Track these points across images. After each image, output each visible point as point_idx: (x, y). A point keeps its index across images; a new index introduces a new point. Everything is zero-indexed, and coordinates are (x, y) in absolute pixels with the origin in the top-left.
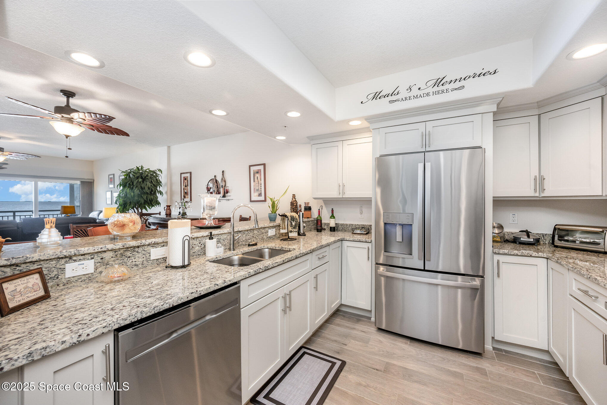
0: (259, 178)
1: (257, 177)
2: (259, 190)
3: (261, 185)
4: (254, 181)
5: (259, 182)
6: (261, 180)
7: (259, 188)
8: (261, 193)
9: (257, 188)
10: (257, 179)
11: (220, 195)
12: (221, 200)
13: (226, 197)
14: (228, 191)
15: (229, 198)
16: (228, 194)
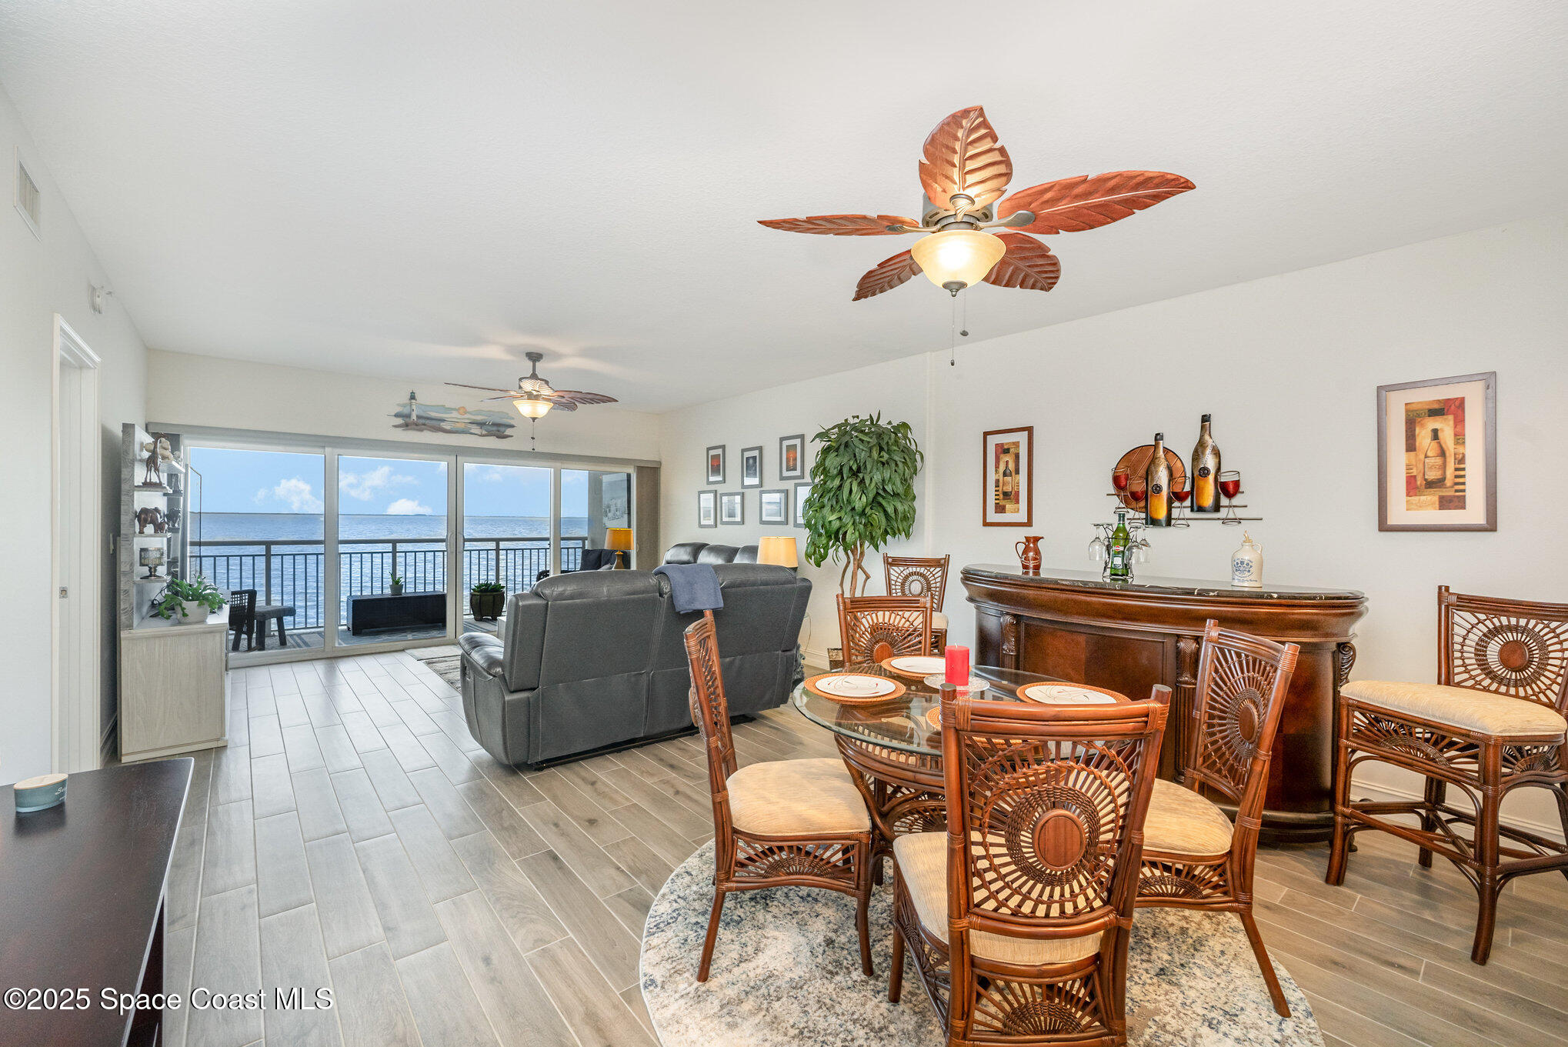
0: (1447, 435)
1: (1436, 430)
3: (1461, 462)
4: (1411, 448)
5: (1450, 452)
6: (1460, 442)
7: (1449, 476)
9: (1429, 474)
10: (1436, 437)
11: (1188, 503)
12: (1189, 522)
13: (1221, 509)
14: (1228, 490)
15: (1240, 513)
16: (1235, 501)
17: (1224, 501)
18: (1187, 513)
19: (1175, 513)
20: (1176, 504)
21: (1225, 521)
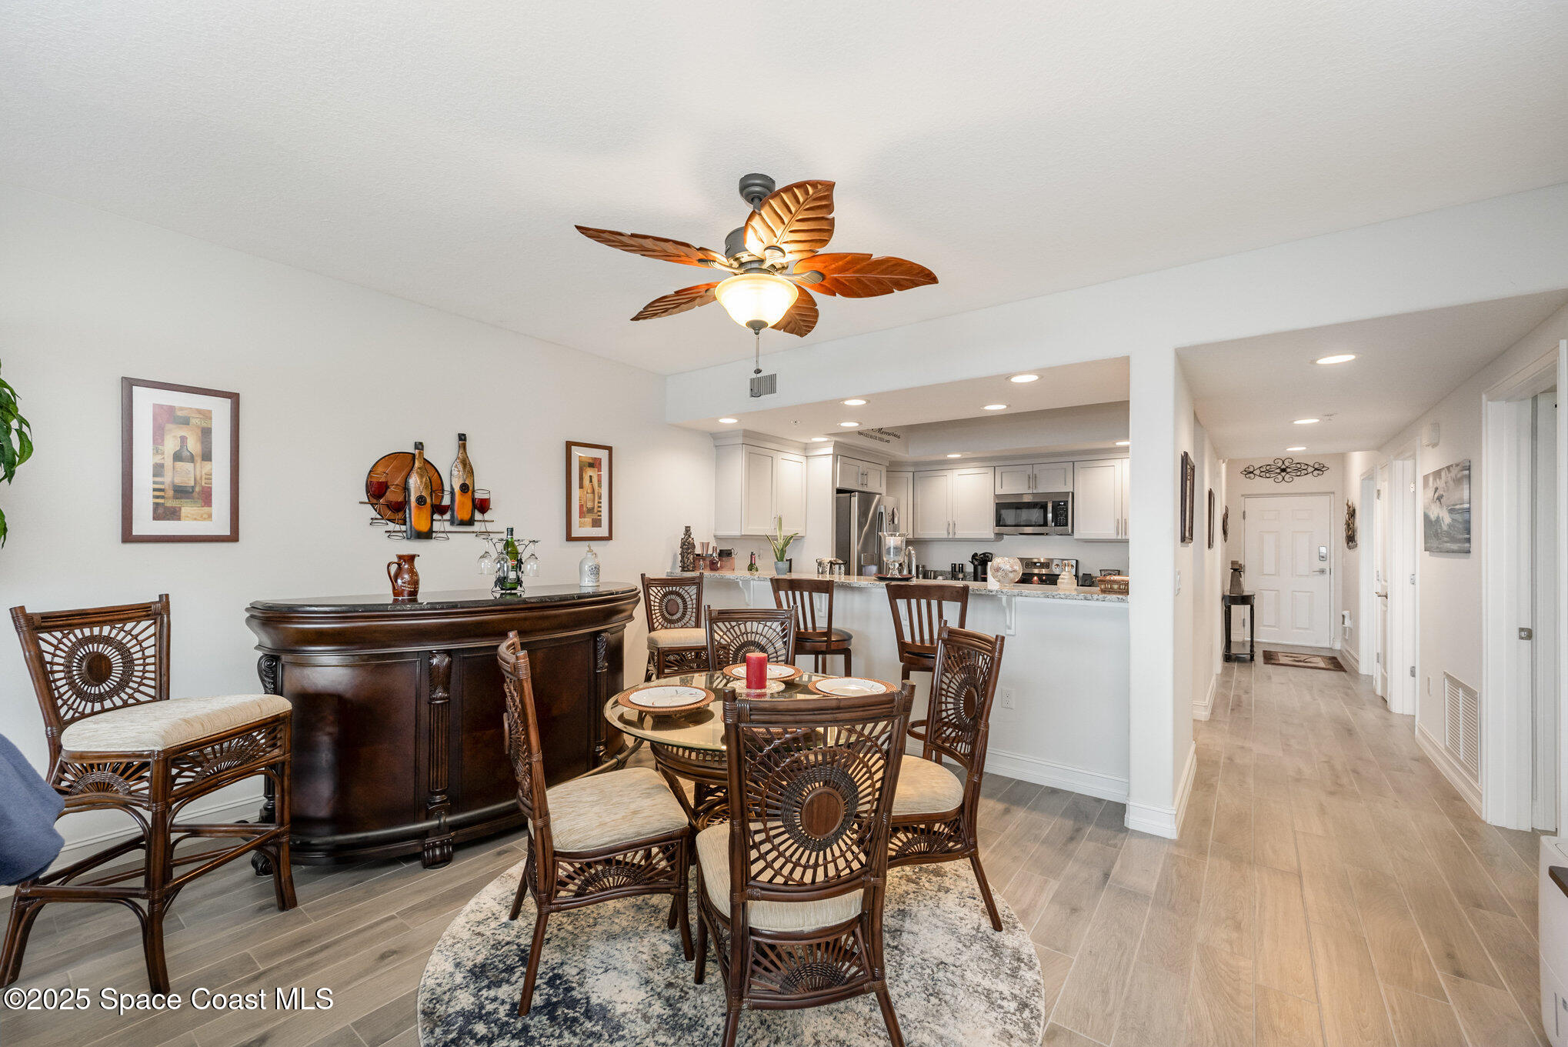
0: (595, 480)
1: (591, 476)
2: (595, 511)
3: (600, 498)
4: (581, 486)
5: (596, 492)
6: (600, 486)
7: (596, 506)
8: (601, 519)
9: (590, 505)
10: (591, 481)
11: (447, 516)
12: (449, 535)
13: (476, 523)
14: (483, 506)
15: (490, 527)
16: (487, 516)
17: (478, 516)
18: (447, 527)
19: (437, 526)
20: (436, 517)
21: (478, 534)
